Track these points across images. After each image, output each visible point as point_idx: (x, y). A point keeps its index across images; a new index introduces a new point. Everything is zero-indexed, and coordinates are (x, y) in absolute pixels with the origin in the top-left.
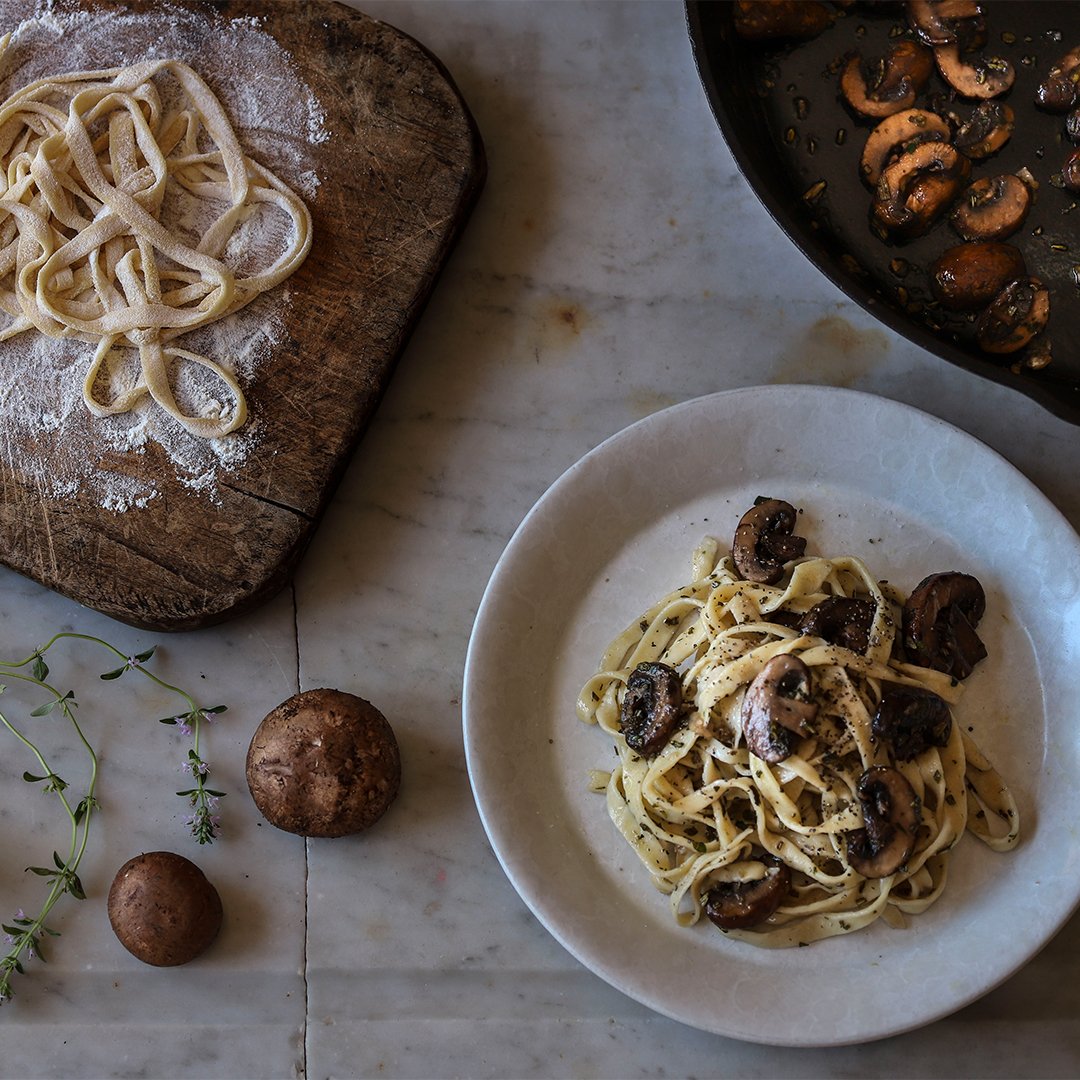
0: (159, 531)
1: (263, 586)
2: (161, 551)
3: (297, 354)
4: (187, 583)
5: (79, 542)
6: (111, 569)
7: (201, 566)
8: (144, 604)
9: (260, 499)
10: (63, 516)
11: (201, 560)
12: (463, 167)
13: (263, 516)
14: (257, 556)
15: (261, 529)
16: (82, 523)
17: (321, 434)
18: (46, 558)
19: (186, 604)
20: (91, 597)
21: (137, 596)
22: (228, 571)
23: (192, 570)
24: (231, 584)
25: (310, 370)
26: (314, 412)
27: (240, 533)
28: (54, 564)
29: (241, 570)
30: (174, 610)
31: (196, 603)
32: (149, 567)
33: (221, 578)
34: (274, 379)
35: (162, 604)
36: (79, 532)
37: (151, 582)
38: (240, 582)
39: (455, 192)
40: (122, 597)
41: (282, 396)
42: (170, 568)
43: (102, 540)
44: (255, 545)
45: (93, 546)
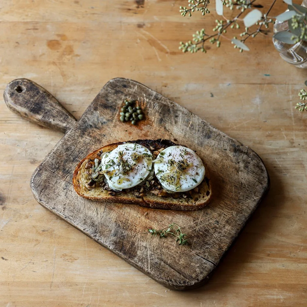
0: (177, 263)
1: (202, 281)
2: (177, 268)
3: (218, 225)
4: (183, 277)
5: (156, 263)
6: (164, 271)
7: (187, 273)
8: (171, 281)
9: (204, 259)
10: (153, 256)
11: (187, 272)
12: (265, 185)
13: (204, 263)
14: (202, 273)
15: (204, 266)
16: (158, 258)
17: (222, 245)
18: (147, 265)
19: (182, 282)
20: (158, 277)
21: (170, 278)
22: (194, 276)
23: (184, 274)
24: (194, 279)
25: (221, 229)
26: (220, 239)
27: (198, 266)
28: (149, 267)
29: (197, 276)
30: (179, 283)
31: (184, 282)
32: (174, 272)
33: (192, 277)
34: (211, 230)
35: (176, 281)
36: (157, 260)
37: (174, 275)
38: (196, 279)
39: (262, 191)
40: (165, 278)
41: (213, 234)
42: (179, 273)
43: (162, 263)
44: (201, 270)
45: (160, 264)
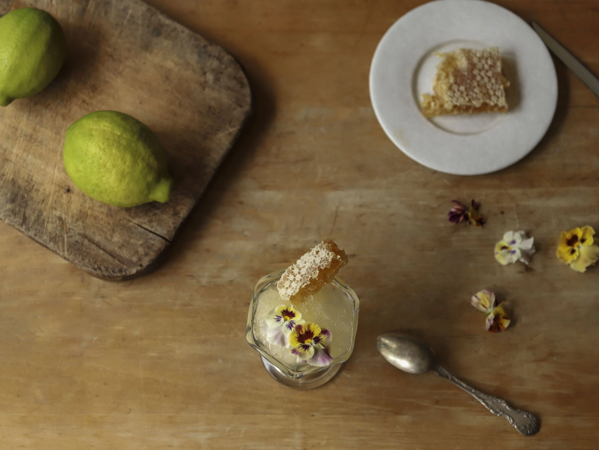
0: (109, 241)
1: (148, 267)
2: (110, 247)
4: (118, 262)
5: (77, 242)
6: (88, 254)
7: (124, 256)
8: (100, 269)
9: (151, 232)
10: (72, 231)
11: (125, 253)
12: (247, 108)
13: (151, 239)
14: (146, 254)
15: (150, 244)
16: (79, 234)
18: (63, 246)
19: (117, 270)
20: (80, 264)
21: (98, 265)
22: (135, 259)
23: (120, 257)
24: (135, 264)
27: (141, 245)
28: (66, 249)
29: (140, 259)
30: (112, 272)
31: (121, 271)
32: (104, 254)
33: (131, 262)
35: (107, 269)
36: (77, 238)
37: (104, 260)
38: (139, 264)
39: (242, 117)
40: (91, 265)
42: (112, 256)
43: (86, 242)
44: (147, 250)
45: (82, 244)
